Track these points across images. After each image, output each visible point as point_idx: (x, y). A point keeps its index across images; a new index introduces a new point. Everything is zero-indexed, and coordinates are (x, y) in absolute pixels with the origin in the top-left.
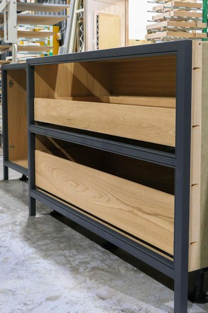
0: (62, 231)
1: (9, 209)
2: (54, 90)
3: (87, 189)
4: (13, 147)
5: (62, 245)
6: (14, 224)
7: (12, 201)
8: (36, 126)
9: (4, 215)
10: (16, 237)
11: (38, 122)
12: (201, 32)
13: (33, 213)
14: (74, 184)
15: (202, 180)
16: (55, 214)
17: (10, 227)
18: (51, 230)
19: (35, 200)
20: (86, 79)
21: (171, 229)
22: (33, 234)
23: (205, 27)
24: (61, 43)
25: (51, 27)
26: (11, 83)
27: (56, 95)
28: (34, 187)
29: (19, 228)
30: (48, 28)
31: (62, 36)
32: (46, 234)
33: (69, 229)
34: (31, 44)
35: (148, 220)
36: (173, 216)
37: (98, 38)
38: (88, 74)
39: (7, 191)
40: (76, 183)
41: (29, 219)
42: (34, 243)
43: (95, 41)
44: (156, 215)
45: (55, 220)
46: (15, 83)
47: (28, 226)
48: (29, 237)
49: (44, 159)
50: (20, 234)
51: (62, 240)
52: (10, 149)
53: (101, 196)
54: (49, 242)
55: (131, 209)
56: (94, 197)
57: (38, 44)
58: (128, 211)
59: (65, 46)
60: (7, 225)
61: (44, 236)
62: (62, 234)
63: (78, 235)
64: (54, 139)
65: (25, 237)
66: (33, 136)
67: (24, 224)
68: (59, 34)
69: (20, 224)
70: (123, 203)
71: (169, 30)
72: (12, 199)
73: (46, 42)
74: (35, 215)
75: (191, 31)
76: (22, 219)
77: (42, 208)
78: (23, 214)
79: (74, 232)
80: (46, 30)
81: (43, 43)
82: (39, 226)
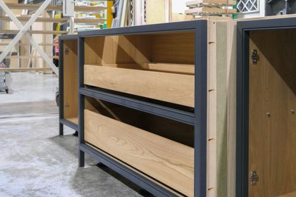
0: (105, 180)
1: (61, 160)
2: (101, 58)
3: (126, 143)
4: (68, 106)
5: (104, 192)
6: (65, 174)
7: (65, 154)
8: (86, 88)
9: (57, 166)
10: (66, 185)
11: (87, 85)
12: (231, 8)
13: (82, 164)
14: (116, 139)
15: (217, 136)
16: (101, 166)
17: (61, 177)
18: (97, 179)
19: (84, 153)
20: (129, 48)
21: (192, 176)
22: (80, 182)
23: (235, 4)
24: (114, 15)
25: (106, 2)
26: (67, 51)
27: (103, 62)
28: (83, 141)
29: (69, 177)
30: (103, 3)
31: (116, 9)
32: (92, 182)
33: (112, 178)
34: (88, 16)
35: (174, 170)
36: (193, 166)
37: (145, 12)
38: (131, 45)
39: (62, 145)
40: (118, 138)
41: (78, 169)
42: (80, 191)
43: (143, 15)
44: (181, 165)
45: (101, 170)
46: (71, 51)
47: (77, 175)
48: (76, 185)
49: (92, 117)
50: (69, 182)
51: (105, 188)
52: (65, 108)
53: (137, 149)
54: (93, 189)
55: (161, 160)
56: (132, 150)
57: (94, 17)
58: (159, 162)
59: (118, 18)
60: (58, 175)
61: (90, 184)
62: (106, 183)
63: (119, 183)
64: (102, 101)
65: (73, 185)
66: (82, 97)
67: (74, 174)
68: (113, 8)
69: (70, 174)
70: (155, 155)
71: (205, 6)
72: (65, 152)
73: (101, 15)
74: (83, 166)
75: (223, 8)
76: (72, 169)
77: (90, 160)
78: (73, 165)
79: (116, 181)
80: (102, 5)
81: (98, 16)
82: (86, 175)
